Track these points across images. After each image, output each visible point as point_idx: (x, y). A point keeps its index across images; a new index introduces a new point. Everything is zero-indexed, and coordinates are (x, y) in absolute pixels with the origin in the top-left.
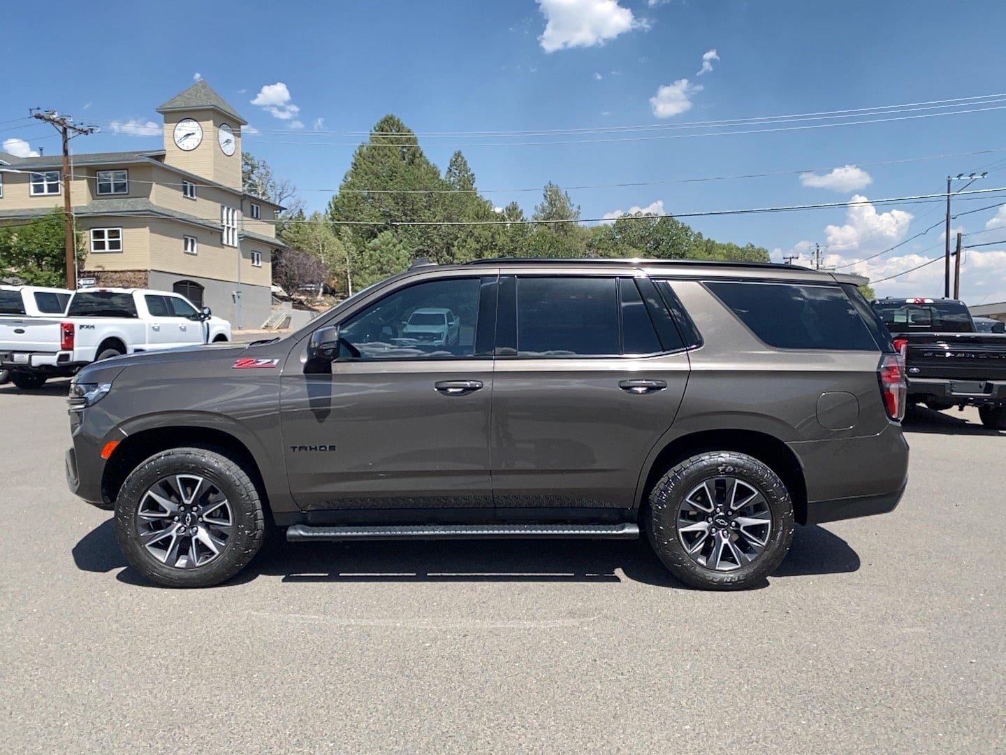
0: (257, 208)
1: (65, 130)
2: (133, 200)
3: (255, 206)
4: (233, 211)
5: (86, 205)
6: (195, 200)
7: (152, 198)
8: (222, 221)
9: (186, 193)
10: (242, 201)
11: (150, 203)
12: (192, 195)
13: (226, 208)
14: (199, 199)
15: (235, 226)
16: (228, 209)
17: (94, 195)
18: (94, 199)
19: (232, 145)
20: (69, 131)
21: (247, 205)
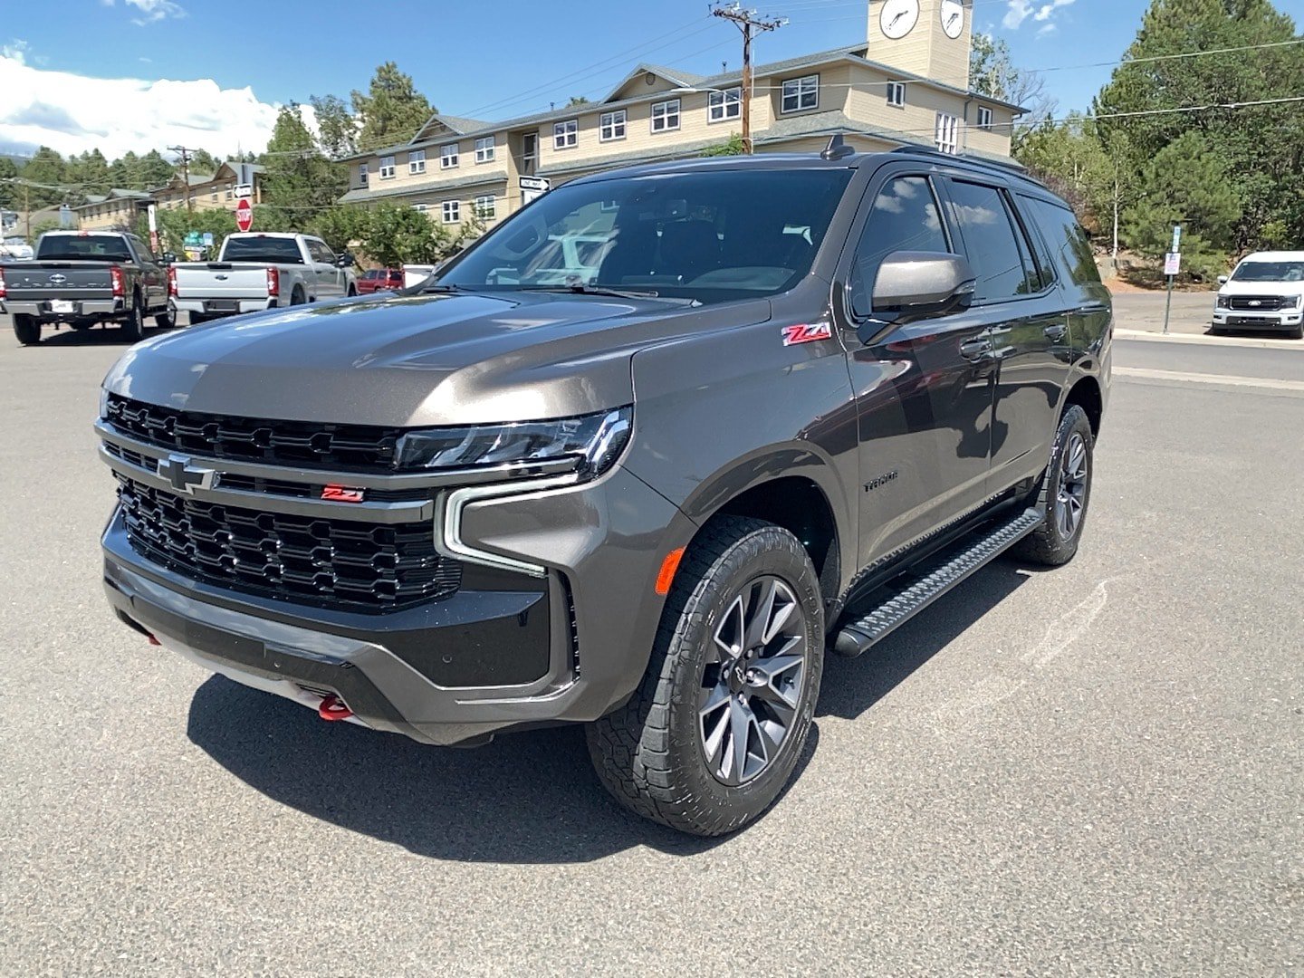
0: (987, 113)
1: (747, 26)
2: (824, 115)
3: (985, 110)
4: (954, 119)
5: (767, 129)
6: (902, 109)
7: (847, 111)
8: (937, 135)
9: (890, 100)
10: (966, 104)
11: (845, 117)
12: (898, 102)
13: (943, 117)
14: (907, 107)
15: (954, 143)
16: (947, 118)
17: (778, 115)
18: (777, 120)
19: (959, 22)
20: (753, 28)
21: (973, 111)
